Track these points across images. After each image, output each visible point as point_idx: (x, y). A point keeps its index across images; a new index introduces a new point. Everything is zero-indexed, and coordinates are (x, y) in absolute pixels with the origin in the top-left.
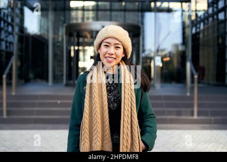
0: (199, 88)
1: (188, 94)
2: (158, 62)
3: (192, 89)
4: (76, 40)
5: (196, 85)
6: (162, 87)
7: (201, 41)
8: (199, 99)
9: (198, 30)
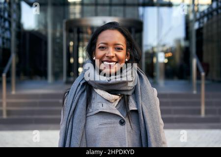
0: (206, 85)
1: (195, 92)
2: (161, 59)
3: (199, 86)
4: (76, 36)
5: (203, 82)
6: (166, 84)
7: (205, 36)
8: (207, 97)
9: (202, 25)
